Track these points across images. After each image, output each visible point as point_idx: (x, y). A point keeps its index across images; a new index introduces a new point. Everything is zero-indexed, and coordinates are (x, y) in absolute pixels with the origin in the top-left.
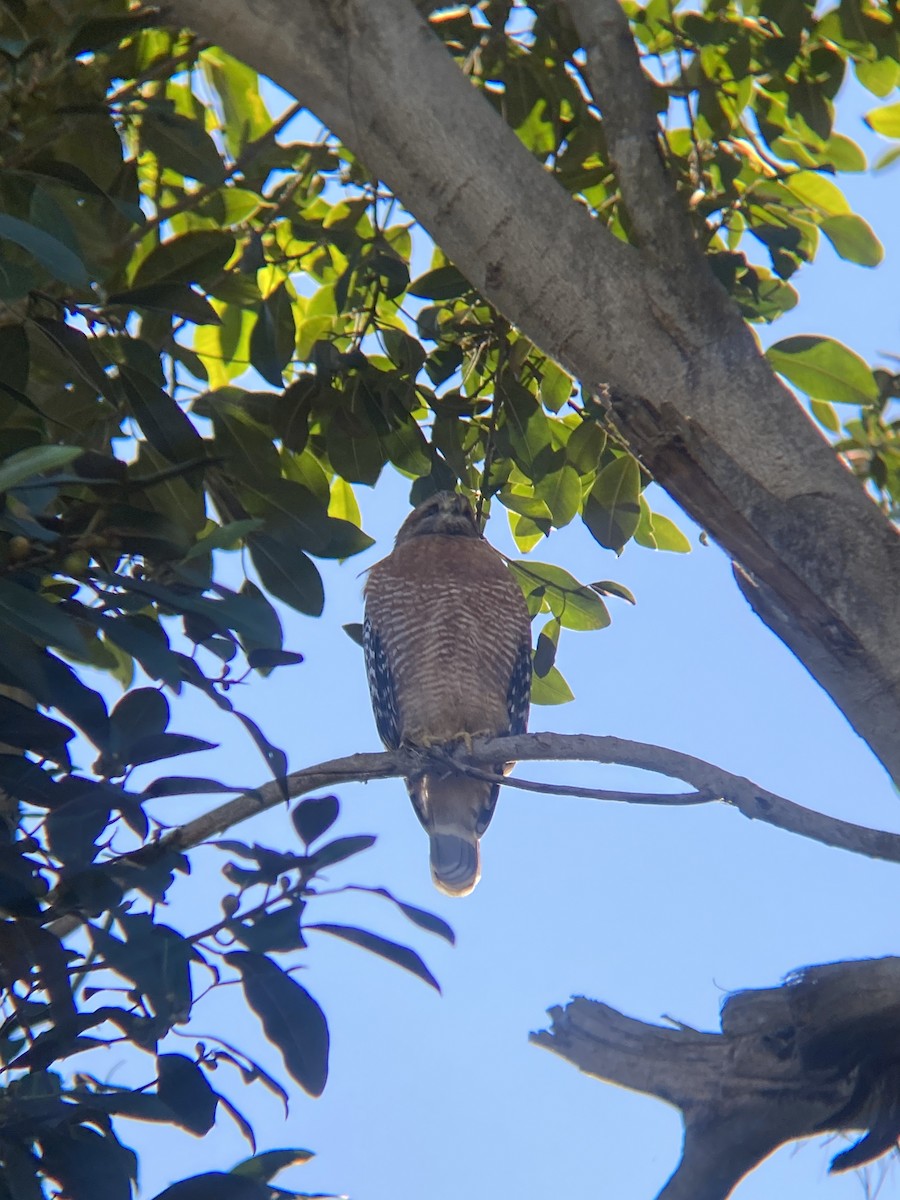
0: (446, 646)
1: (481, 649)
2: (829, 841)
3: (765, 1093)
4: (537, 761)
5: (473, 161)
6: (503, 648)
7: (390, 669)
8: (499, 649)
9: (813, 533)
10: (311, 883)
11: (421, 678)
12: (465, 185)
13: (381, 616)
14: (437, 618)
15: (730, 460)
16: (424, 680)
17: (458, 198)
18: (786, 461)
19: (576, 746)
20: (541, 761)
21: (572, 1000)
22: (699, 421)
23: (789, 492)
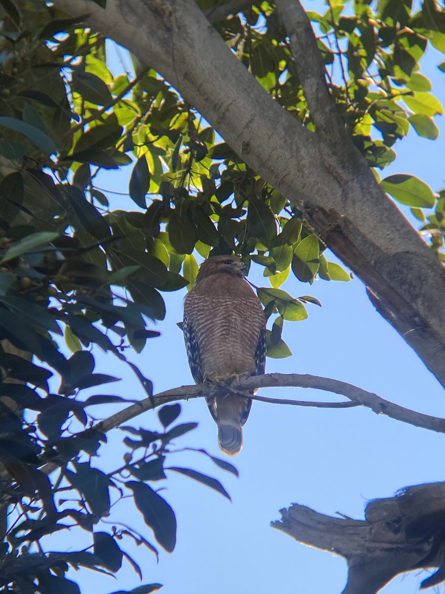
0: (224, 330)
1: (243, 331)
2: (417, 424)
3: (387, 550)
4: (272, 387)
5: (235, 92)
6: (253, 331)
7: (197, 342)
8: (251, 331)
9: (406, 272)
10: (168, 447)
11: (213, 346)
12: (231, 104)
13: (193, 315)
14: (221, 316)
15: (364, 236)
16: (214, 347)
17: (228, 110)
18: (391, 236)
19: (290, 380)
20: (274, 387)
21: (292, 505)
22: (348, 217)
23: (393, 251)
